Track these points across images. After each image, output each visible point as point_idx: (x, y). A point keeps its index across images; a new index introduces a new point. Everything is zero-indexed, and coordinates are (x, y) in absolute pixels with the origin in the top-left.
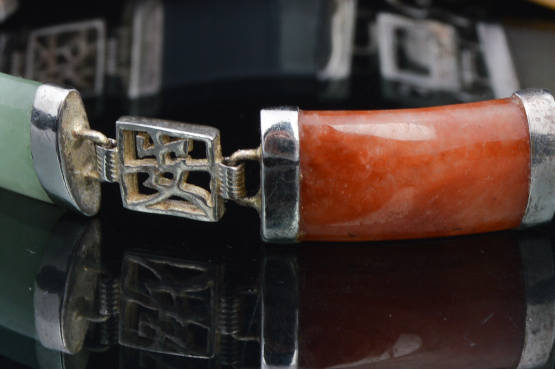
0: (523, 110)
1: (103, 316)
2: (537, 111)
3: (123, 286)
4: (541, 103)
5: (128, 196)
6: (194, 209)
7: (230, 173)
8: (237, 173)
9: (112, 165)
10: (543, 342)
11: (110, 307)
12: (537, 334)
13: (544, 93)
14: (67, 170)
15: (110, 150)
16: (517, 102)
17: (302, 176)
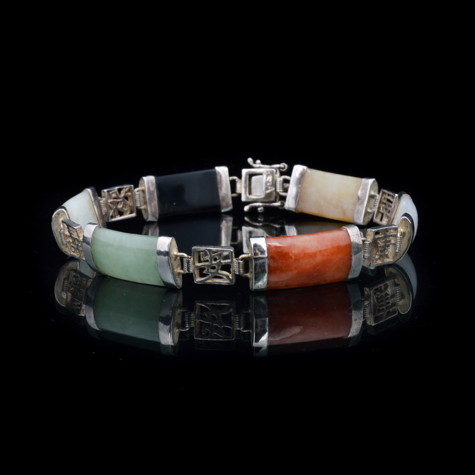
0: (347, 232)
1: (187, 328)
2: (353, 232)
3: (195, 315)
4: (354, 229)
5: (196, 278)
6: (224, 281)
7: (239, 263)
8: (242, 263)
9: (190, 266)
10: (358, 324)
11: (190, 324)
12: (356, 321)
13: (354, 226)
14: (172, 269)
15: (190, 260)
16: (345, 230)
17: (268, 262)
